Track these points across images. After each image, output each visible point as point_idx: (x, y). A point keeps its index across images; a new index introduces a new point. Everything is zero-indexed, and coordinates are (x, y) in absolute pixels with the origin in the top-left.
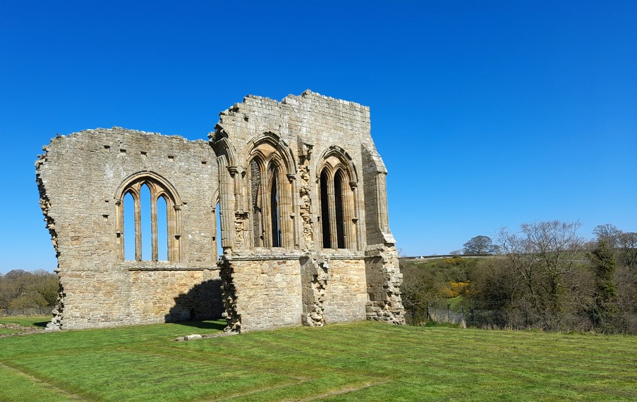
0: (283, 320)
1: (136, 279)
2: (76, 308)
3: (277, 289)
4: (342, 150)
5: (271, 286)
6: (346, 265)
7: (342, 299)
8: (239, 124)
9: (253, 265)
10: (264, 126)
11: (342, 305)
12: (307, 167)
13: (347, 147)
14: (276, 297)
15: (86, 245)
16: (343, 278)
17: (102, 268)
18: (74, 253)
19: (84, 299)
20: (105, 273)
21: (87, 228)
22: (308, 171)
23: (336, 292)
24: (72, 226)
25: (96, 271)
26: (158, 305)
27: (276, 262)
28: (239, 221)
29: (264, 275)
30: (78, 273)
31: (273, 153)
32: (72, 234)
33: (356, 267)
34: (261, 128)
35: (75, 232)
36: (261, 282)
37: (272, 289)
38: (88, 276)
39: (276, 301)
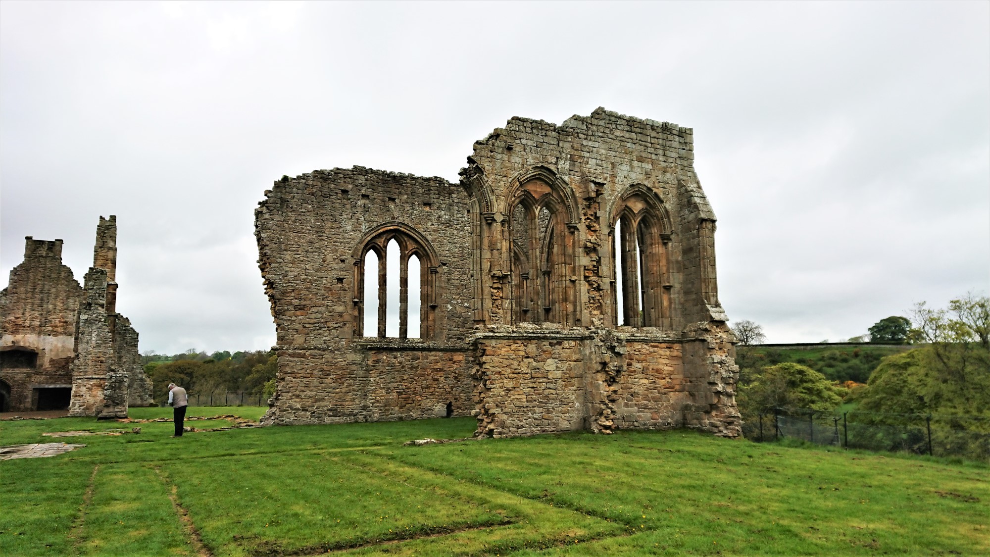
0: (556, 425)
1: (378, 361)
2: (298, 396)
3: (546, 380)
4: (649, 189)
5: (540, 375)
6: (652, 349)
7: (646, 398)
8: (499, 156)
9: (514, 347)
10: (536, 158)
11: (646, 407)
12: (596, 213)
13: (657, 185)
14: (547, 392)
15: (313, 316)
16: (648, 369)
17: (332, 346)
18: (297, 326)
19: (307, 385)
20: (336, 352)
21: (316, 294)
22: (597, 218)
23: (636, 389)
24: (296, 292)
25: (324, 350)
26: (404, 396)
27: (546, 343)
28: (496, 286)
29: (529, 360)
30: (302, 352)
31: (547, 194)
32: (296, 302)
33: (668, 353)
34: (531, 161)
35: (300, 299)
36: (525, 370)
37: (541, 380)
38: (313, 357)
39: (547, 396)
